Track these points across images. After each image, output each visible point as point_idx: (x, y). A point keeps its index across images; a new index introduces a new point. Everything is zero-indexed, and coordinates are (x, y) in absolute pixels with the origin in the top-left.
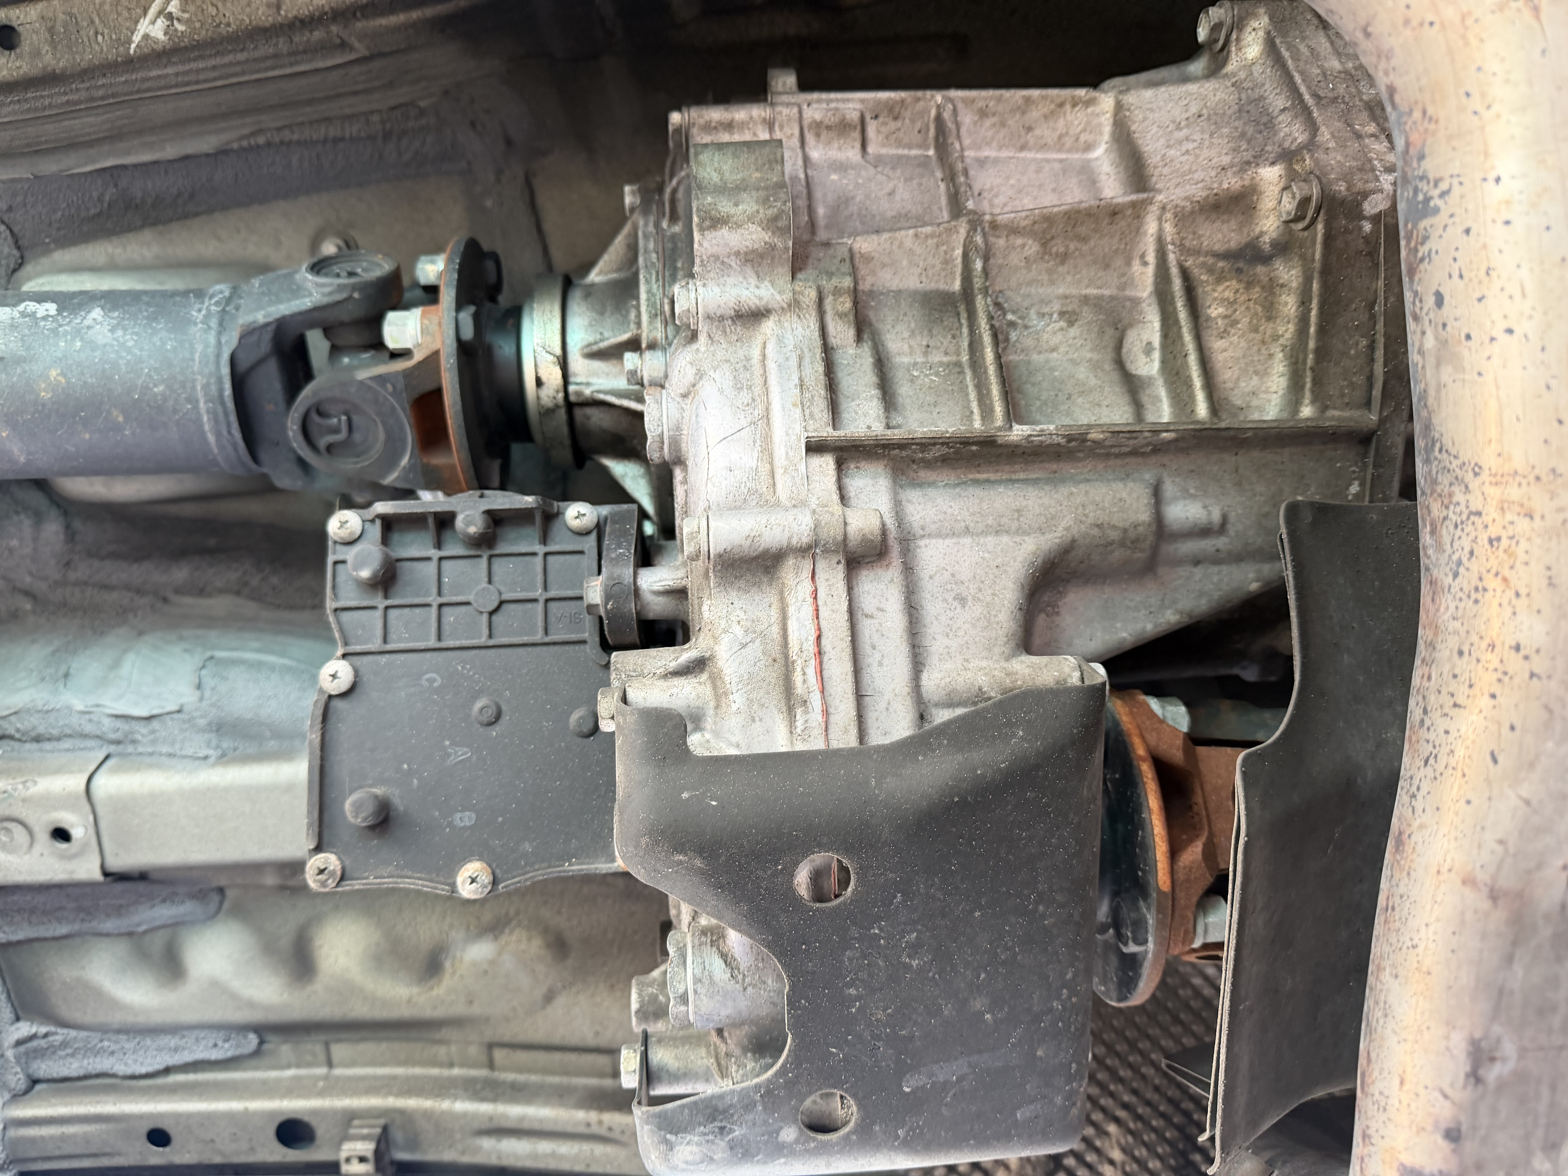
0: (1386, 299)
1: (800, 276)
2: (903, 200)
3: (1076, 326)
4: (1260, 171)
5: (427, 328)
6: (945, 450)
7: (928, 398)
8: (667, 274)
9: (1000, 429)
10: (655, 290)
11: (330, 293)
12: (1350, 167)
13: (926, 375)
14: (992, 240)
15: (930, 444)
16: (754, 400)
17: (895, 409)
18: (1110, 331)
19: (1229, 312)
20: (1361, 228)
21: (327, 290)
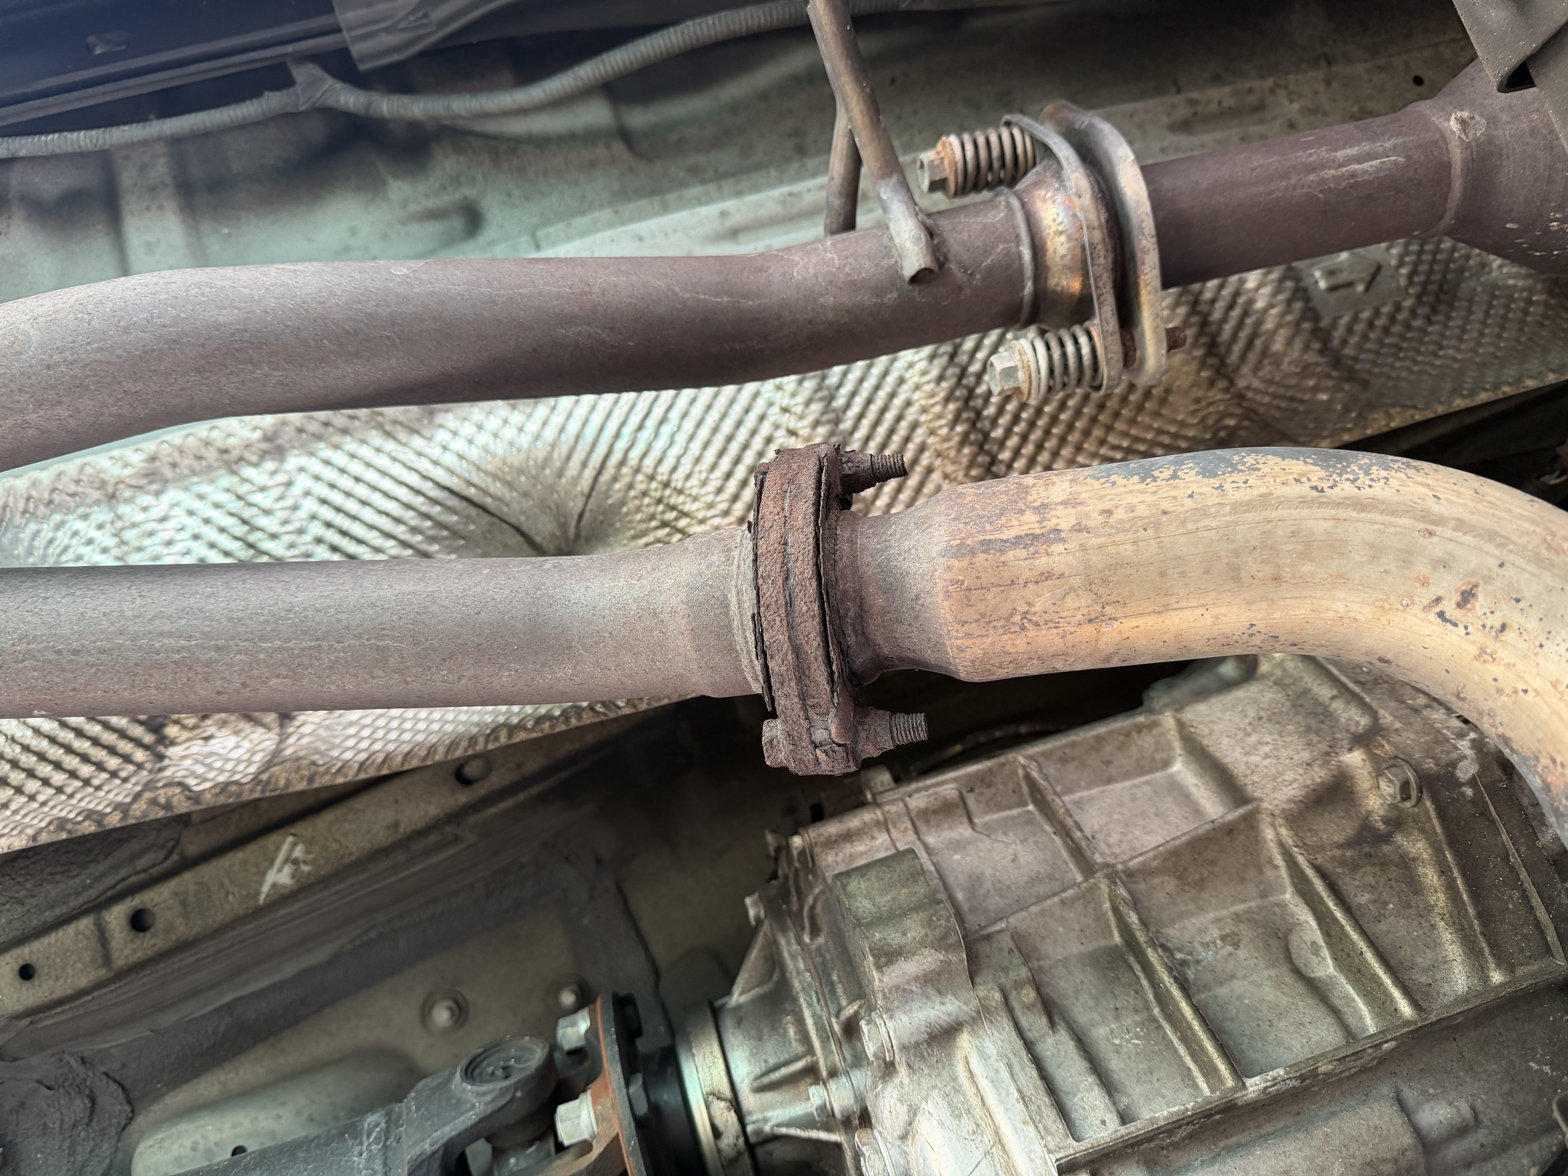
0: (1518, 851)
1: (978, 980)
2: (1028, 862)
3: (1242, 946)
4: (1341, 758)
5: (601, 1114)
6: (1190, 1128)
7: (1141, 1066)
8: (826, 991)
9: (1234, 1090)
10: (819, 1012)
11: (493, 1100)
12: (1426, 743)
13: (1128, 1041)
14: (1133, 886)
15: (1175, 1128)
16: (978, 1125)
17: (1116, 1090)
18: (1274, 943)
19: (1376, 896)
20: (1463, 794)
21: (489, 1098)
